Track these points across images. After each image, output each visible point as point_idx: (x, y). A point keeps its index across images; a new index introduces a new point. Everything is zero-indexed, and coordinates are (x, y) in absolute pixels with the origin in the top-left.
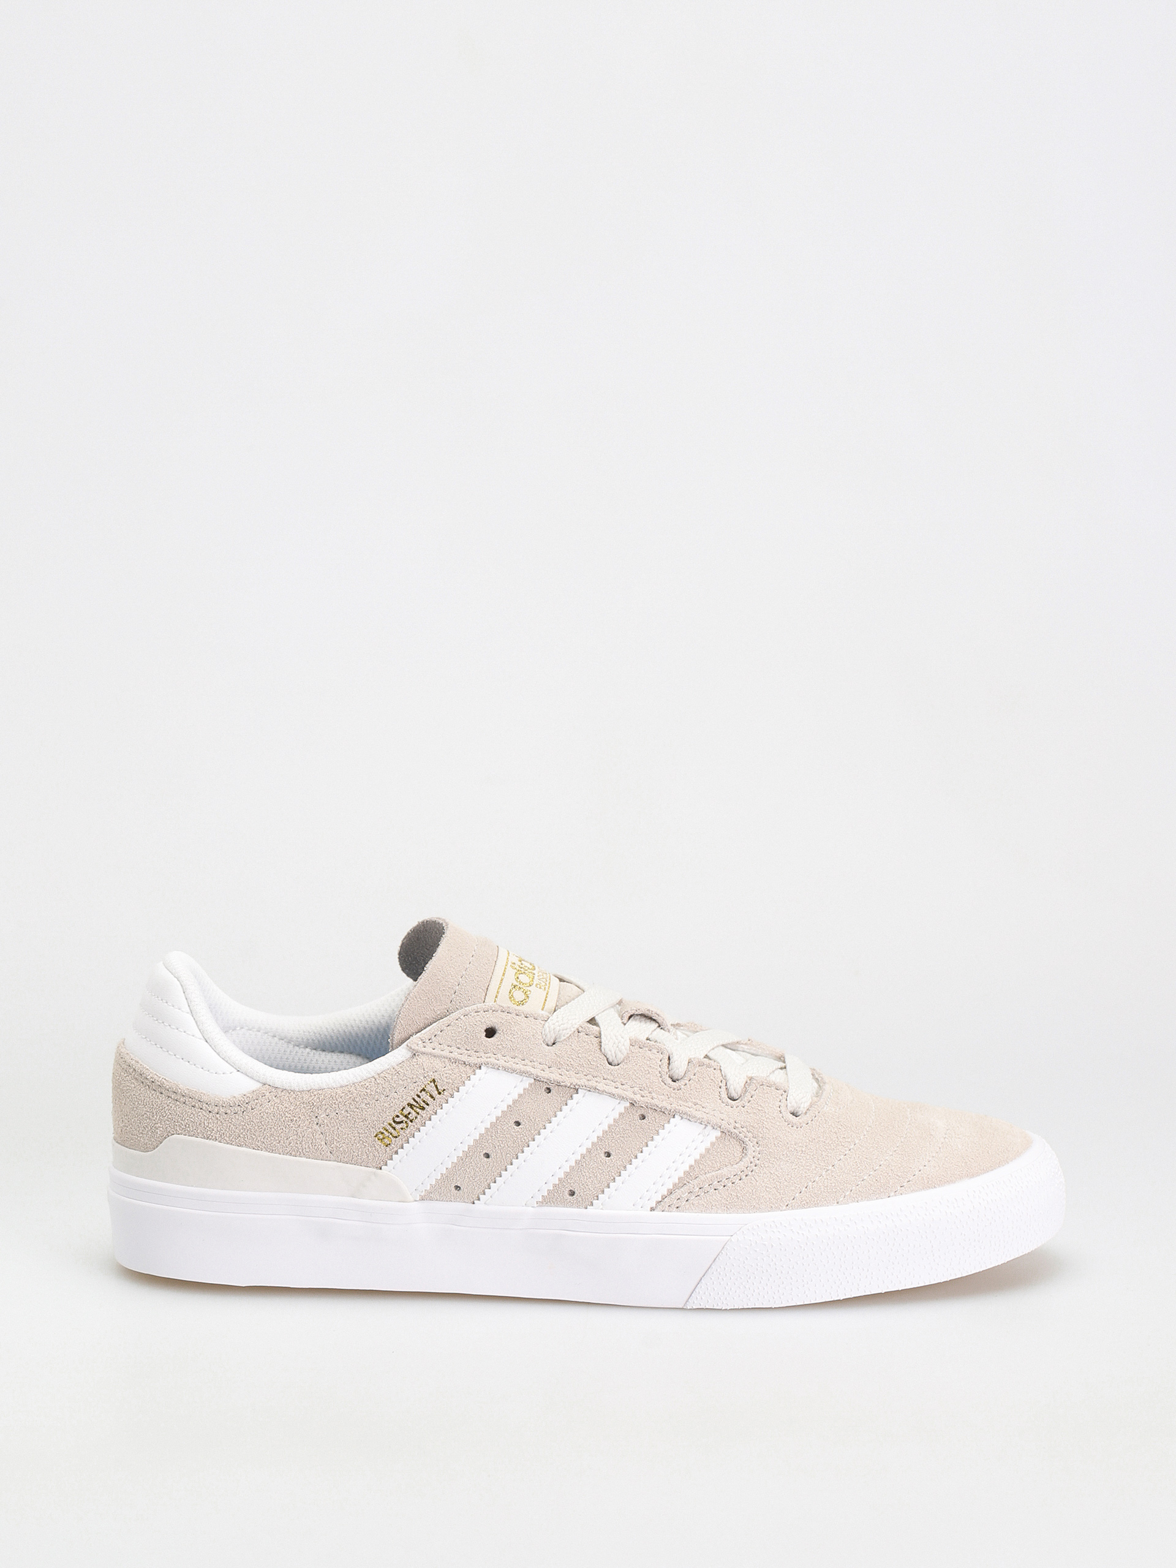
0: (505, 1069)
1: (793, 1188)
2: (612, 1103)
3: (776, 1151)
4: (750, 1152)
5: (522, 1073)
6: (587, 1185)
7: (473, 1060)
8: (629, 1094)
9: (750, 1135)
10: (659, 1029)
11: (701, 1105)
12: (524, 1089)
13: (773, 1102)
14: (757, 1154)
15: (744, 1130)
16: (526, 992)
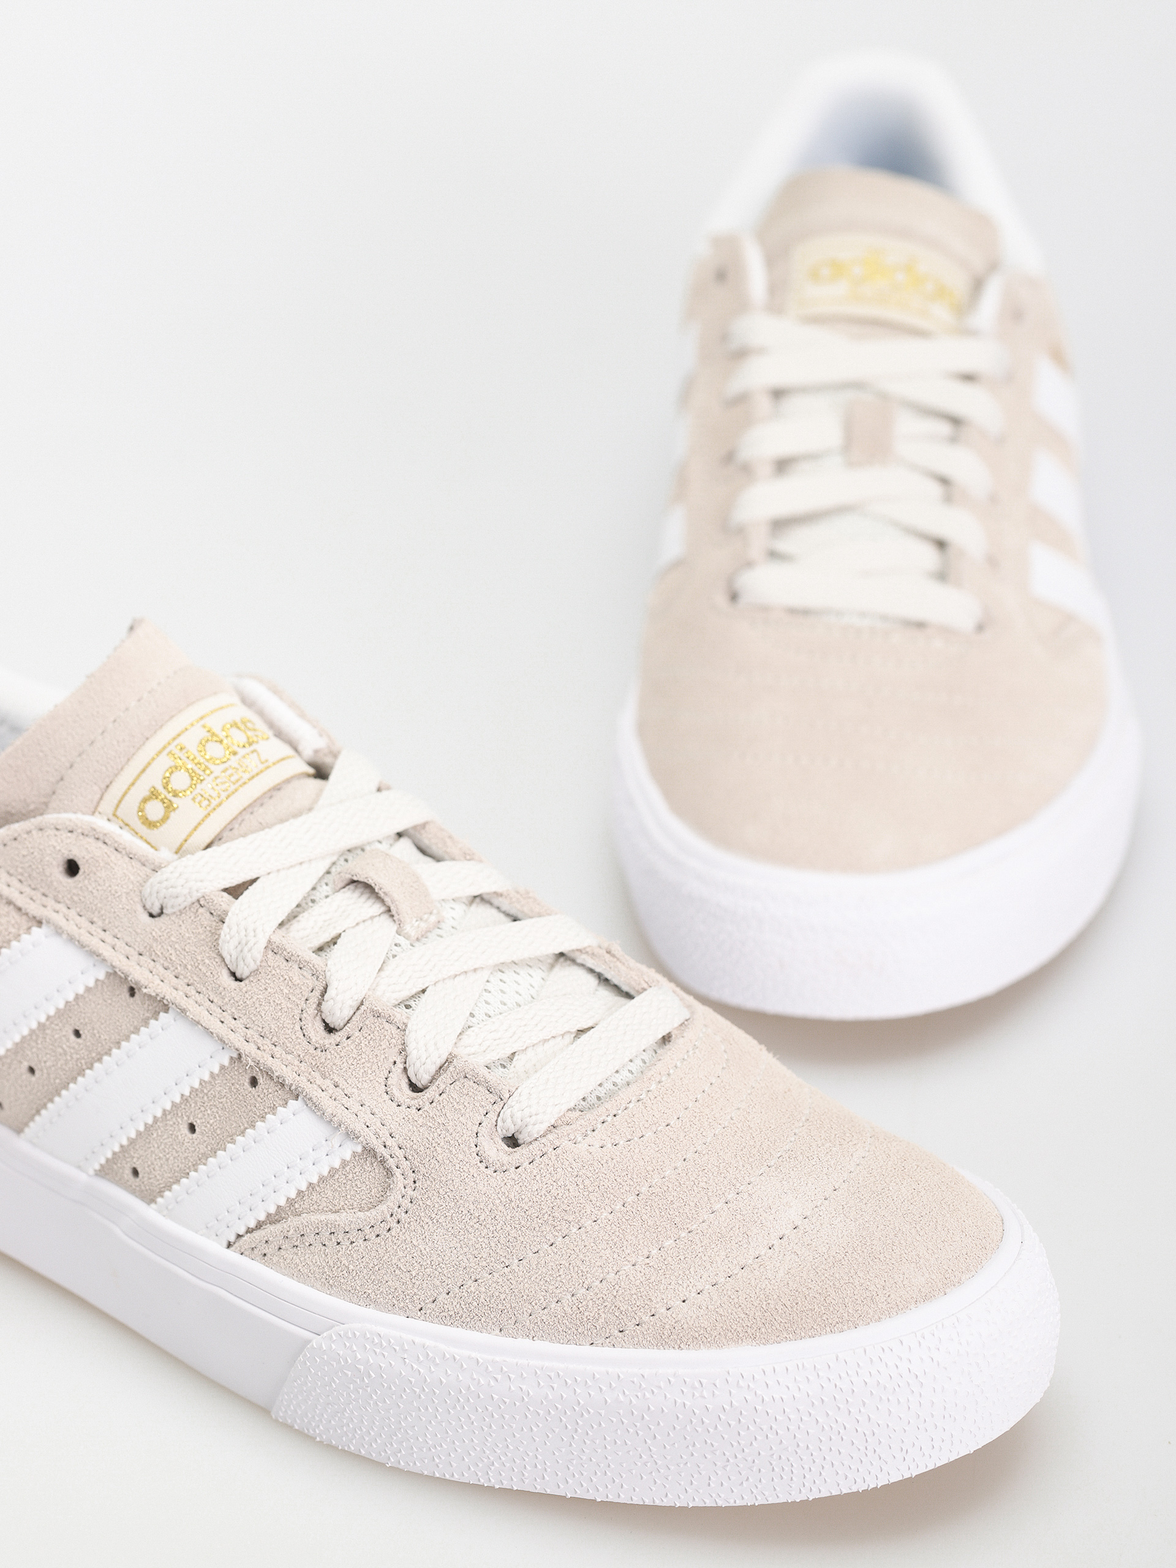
0: (71, 939)
1: (438, 1283)
2: (209, 1046)
3: (437, 1206)
4: (394, 1198)
5: (94, 954)
6: (154, 1169)
7: (34, 909)
8: (237, 1040)
9: (405, 1164)
10: (385, 917)
11: (343, 1090)
12: (97, 980)
13: (471, 1114)
14: (405, 1203)
15: (400, 1153)
16: (169, 807)
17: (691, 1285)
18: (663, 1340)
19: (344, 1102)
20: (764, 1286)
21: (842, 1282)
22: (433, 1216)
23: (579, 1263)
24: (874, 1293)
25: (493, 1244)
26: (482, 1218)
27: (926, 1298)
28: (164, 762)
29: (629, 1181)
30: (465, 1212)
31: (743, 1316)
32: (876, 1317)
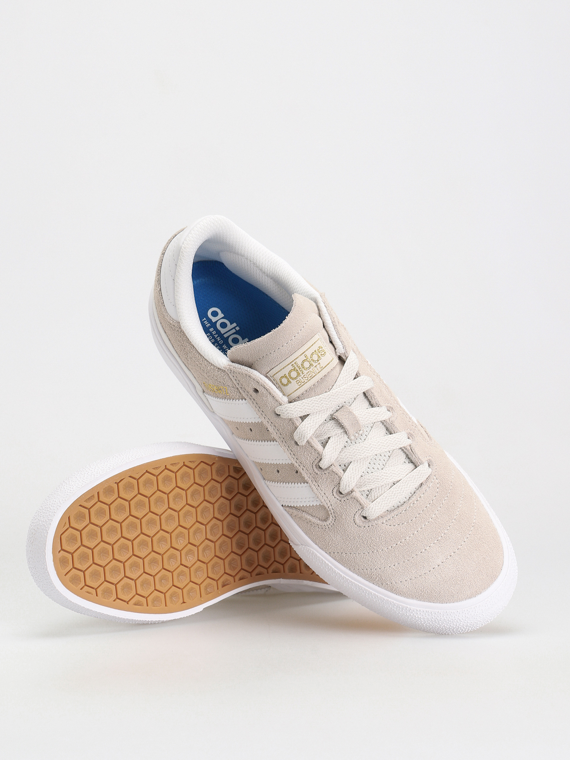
0: (253, 408)
2: (287, 457)
3: (340, 529)
5: (259, 416)
7: (244, 395)
9: (333, 514)
12: (258, 422)
13: (354, 509)
14: (331, 524)
15: (332, 511)
16: (289, 382)
17: (404, 578)
18: (391, 591)
19: (320, 492)
20: (424, 584)
21: (446, 589)
22: (338, 531)
23: (374, 561)
24: (454, 594)
25: (352, 547)
26: (351, 538)
27: (470, 598)
28: (290, 367)
29: (395, 540)
30: (347, 534)
31: (416, 592)
32: (453, 601)
